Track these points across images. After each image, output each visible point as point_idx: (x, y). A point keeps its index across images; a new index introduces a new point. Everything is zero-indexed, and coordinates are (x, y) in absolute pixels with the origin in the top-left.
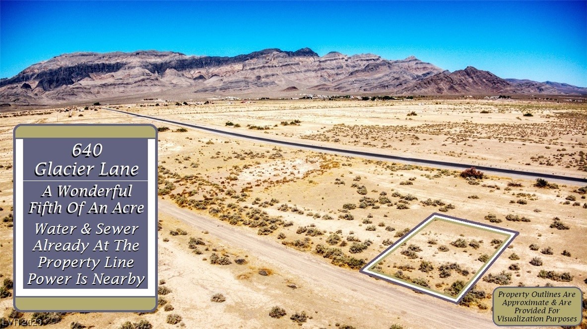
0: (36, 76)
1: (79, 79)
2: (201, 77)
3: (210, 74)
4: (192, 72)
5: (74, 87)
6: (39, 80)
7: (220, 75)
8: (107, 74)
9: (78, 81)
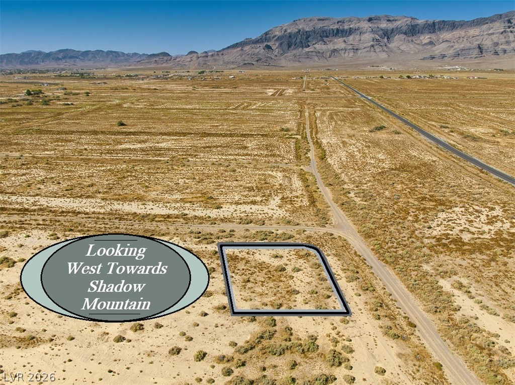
0: (276, 38)
1: (314, 42)
2: (431, 43)
3: (441, 40)
4: (422, 38)
5: (309, 50)
6: (279, 42)
7: (452, 41)
8: (340, 39)
9: (313, 44)
